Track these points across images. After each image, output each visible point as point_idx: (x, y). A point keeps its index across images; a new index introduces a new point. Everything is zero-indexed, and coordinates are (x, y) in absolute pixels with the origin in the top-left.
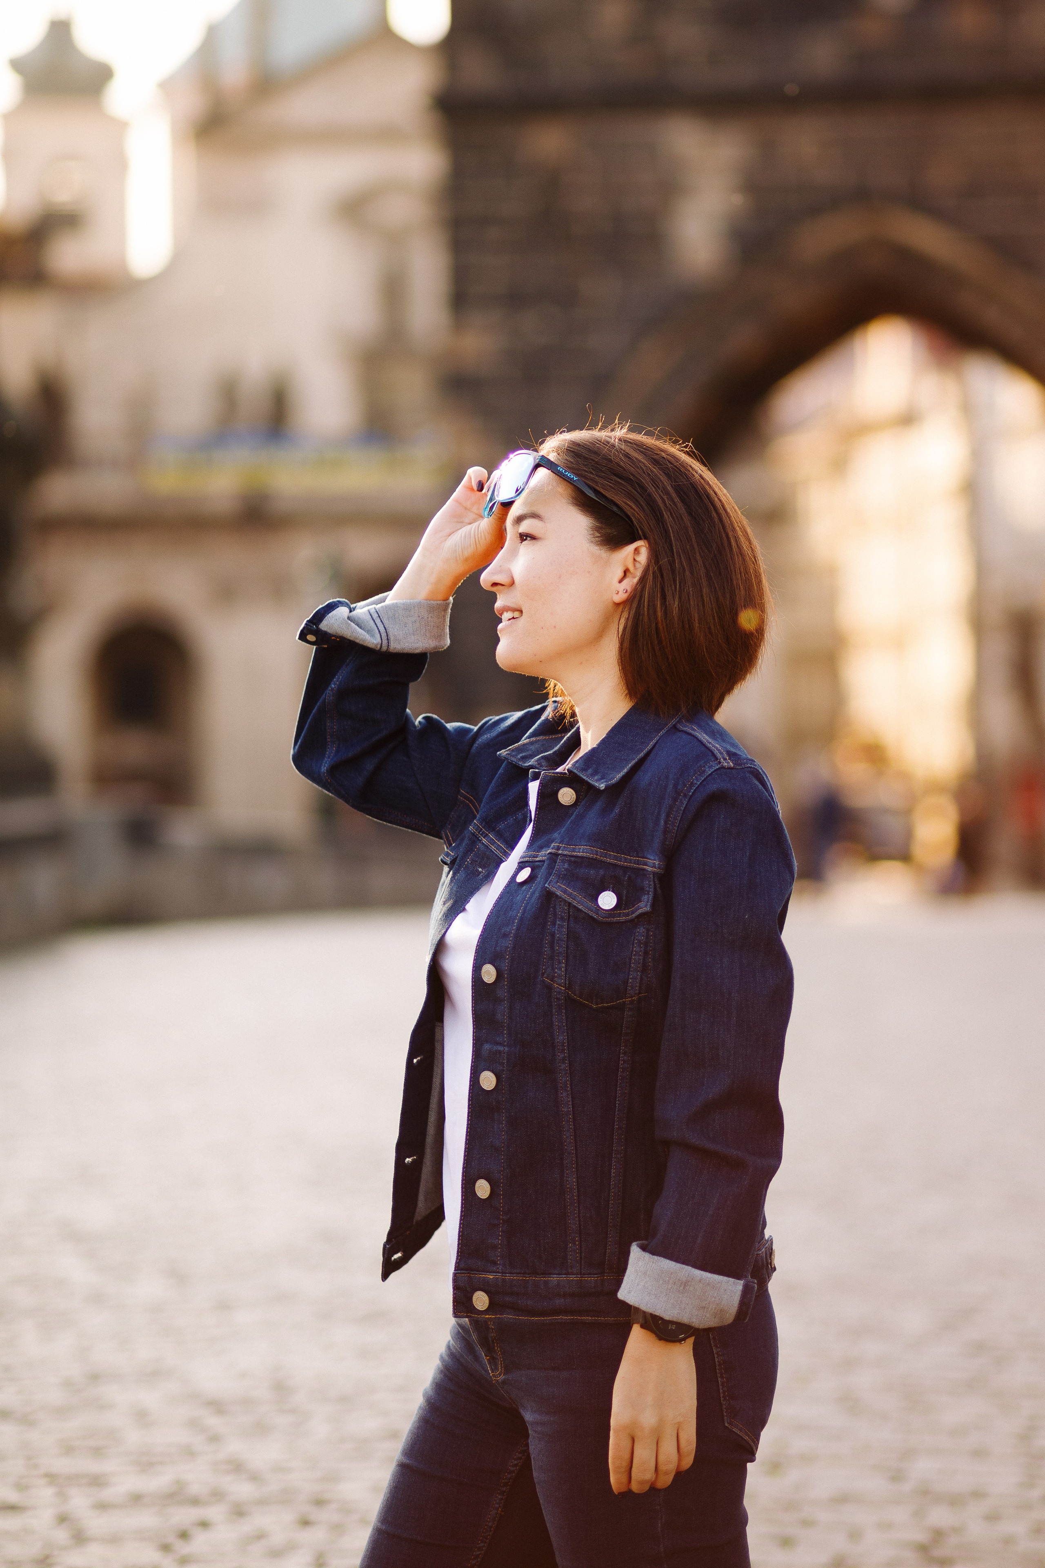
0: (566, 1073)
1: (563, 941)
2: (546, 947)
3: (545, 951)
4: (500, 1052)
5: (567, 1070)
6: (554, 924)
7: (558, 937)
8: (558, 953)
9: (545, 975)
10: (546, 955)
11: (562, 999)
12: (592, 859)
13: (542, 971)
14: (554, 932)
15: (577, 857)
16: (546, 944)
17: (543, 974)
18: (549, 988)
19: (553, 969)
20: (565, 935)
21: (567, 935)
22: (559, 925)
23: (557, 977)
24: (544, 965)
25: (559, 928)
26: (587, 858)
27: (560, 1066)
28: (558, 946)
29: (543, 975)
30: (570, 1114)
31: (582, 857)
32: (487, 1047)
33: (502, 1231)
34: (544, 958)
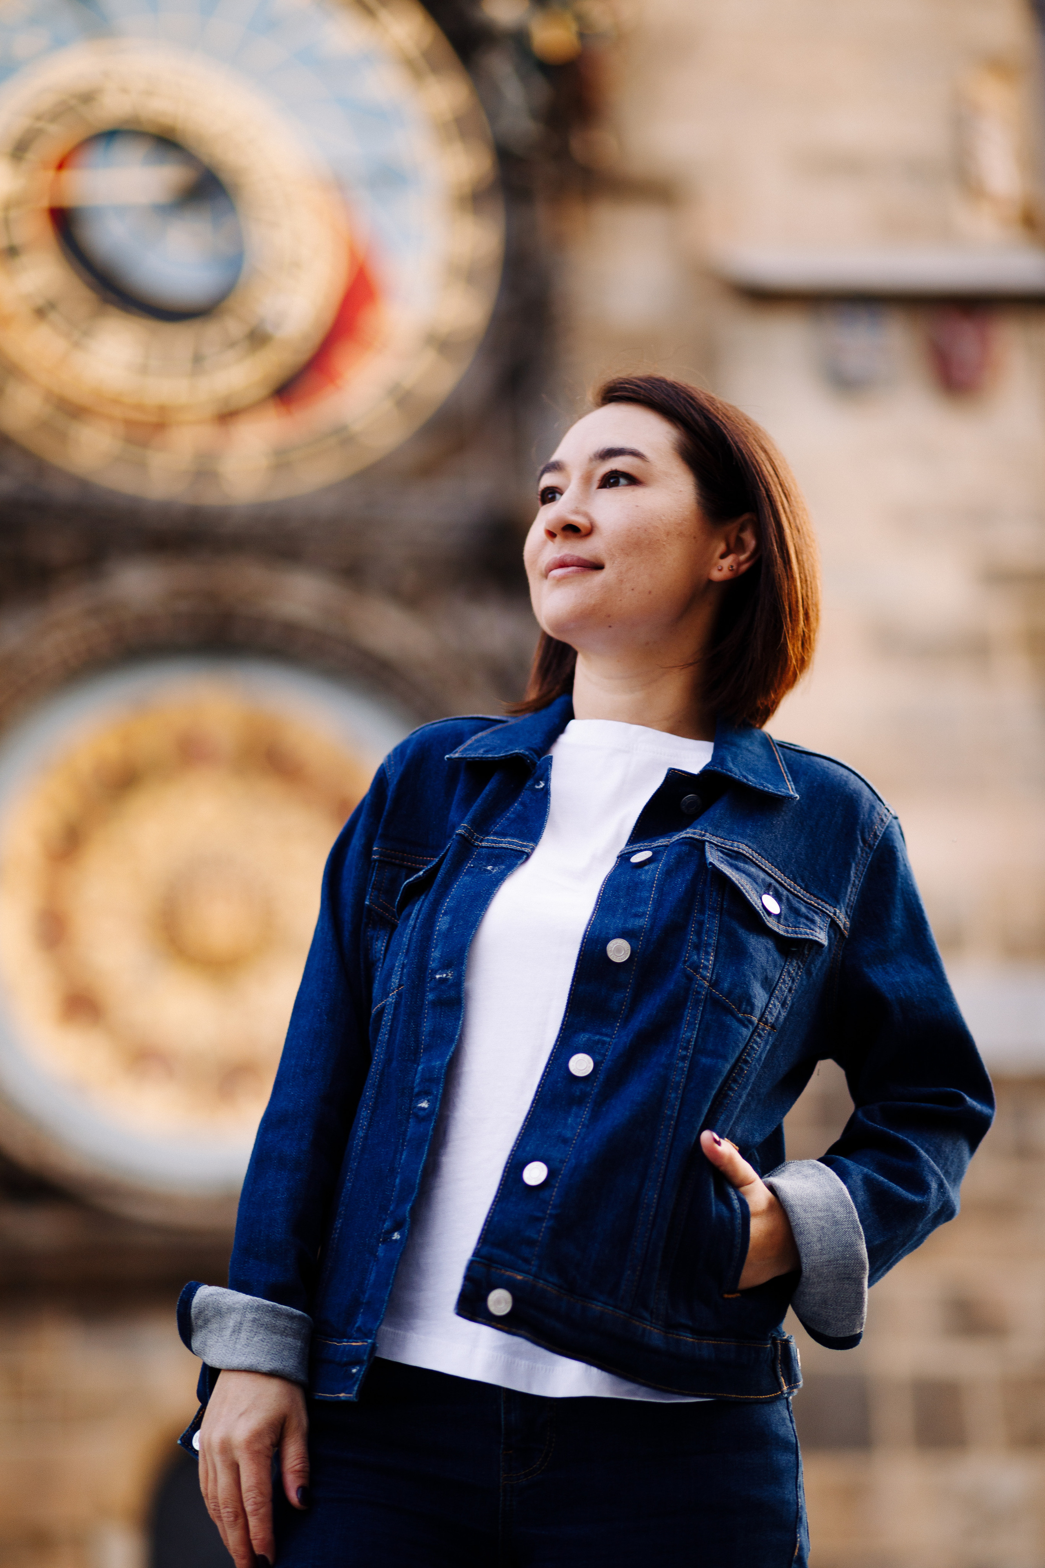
0: (683, 1074)
1: (713, 932)
2: (692, 935)
3: (690, 939)
5: (684, 1071)
8: (706, 944)
9: (688, 964)
10: (691, 943)
11: (703, 995)
13: (685, 958)
16: (692, 931)
17: (685, 962)
18: (691, 978)
19: (699, 959)
20: (716, 927)
21: (719, 928)
22: (709, 915)
23: (702, 968)
24: (687, 953)
25: (709, 918)
27: (678, 1064)
28: (707, 937)
30: (673, 1120)
34: (689, 946)
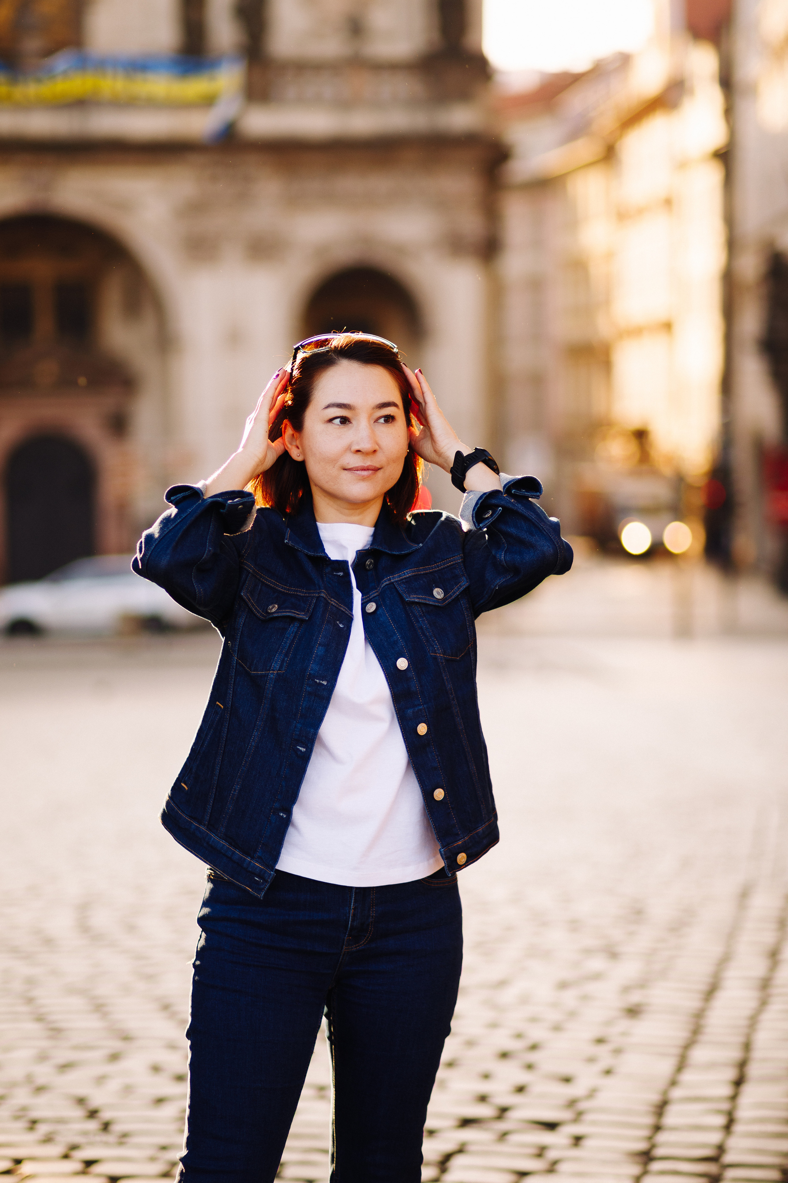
1: (429, 628)
2: (422, 637)
4: (421, 710)
6: (418, 622)
7: (425, 628)
8: (430, 636)
11: (444, 662)
12: (415, 575)
13: (428, 650)
14: (421, 626)
15: (405, 578)
18: (435, 658)
19: (433, 646)
20: (428, 625)
26: (412, 576)
28: (428, 633)
29: (429, 652)
31: (410, 577)
32: (410, 712)
33: (454, 815)
